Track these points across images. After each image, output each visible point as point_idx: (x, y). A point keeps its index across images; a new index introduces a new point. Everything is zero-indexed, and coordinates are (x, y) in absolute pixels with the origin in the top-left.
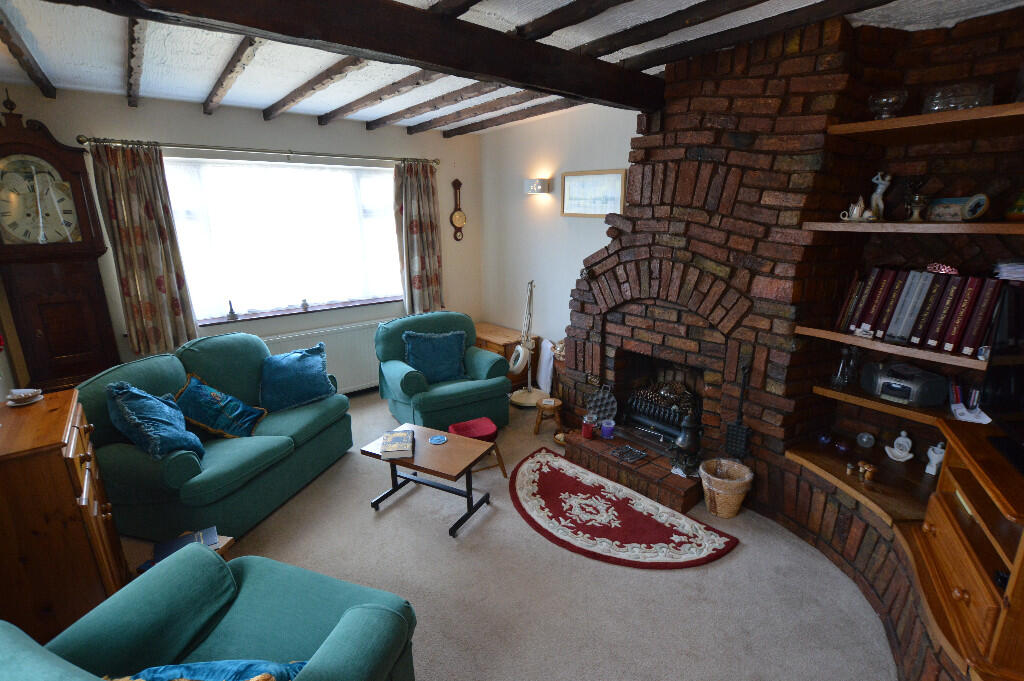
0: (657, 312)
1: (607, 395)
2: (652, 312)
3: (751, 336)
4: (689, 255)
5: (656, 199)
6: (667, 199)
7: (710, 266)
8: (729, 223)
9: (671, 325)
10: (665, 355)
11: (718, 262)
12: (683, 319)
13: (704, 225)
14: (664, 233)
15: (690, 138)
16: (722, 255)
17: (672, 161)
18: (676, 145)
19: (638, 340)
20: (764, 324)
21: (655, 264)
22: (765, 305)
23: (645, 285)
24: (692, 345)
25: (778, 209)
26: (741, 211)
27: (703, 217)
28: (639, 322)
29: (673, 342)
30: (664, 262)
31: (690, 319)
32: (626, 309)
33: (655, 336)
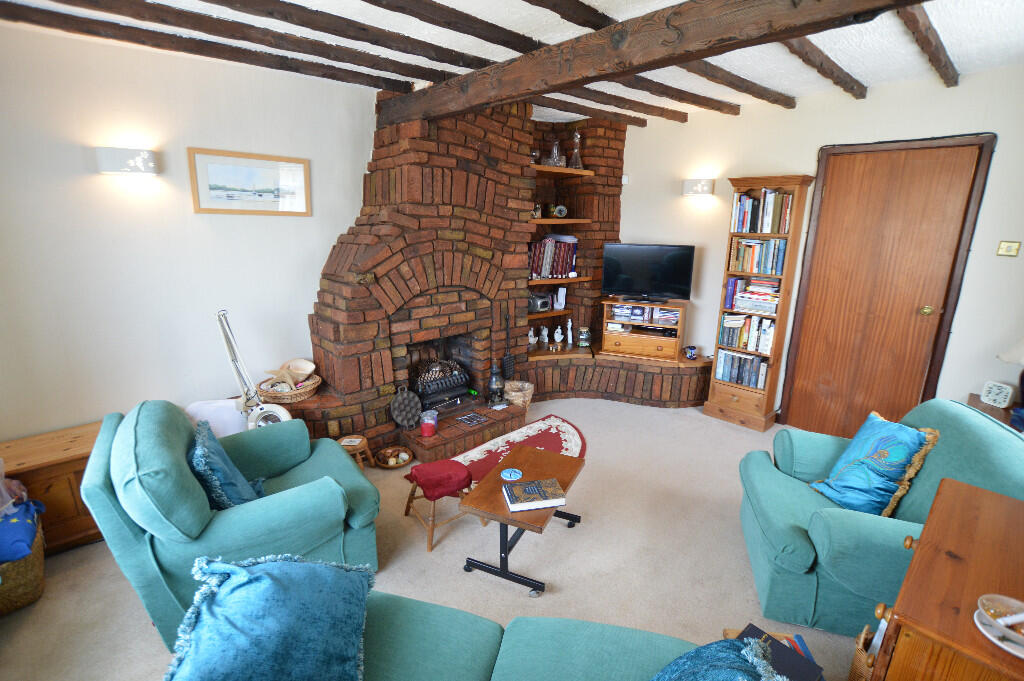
0: (440, 298)
1: (405, 395)
2: (436, 299)
3: (506, 295)
4: (466, 245)
5: (437, 200)
6: (447, 201)
7: (480, 252)
8: (492, 220)
9: (454, 305)
10: (452, 332)
11: (486, 249)
12: (463, 299)
13: (475, 221)
14: (446, 228)
15: (459, 152)
16: (487, 242)
17: (448, 168)
18: (448, 154)
19: (426, 329)
20: (512, 285)
21: (438, 256)
22: (513, 272)
23: (431, 277)
24: (471, 315)
25: (519, 211)
26: (497, 211)
27: (475, 215)
28: (426, 312)
29: (457, 318)
30: (445, 253)
31: (467, 296)
32: (411, 304)
33: (442, 319)
